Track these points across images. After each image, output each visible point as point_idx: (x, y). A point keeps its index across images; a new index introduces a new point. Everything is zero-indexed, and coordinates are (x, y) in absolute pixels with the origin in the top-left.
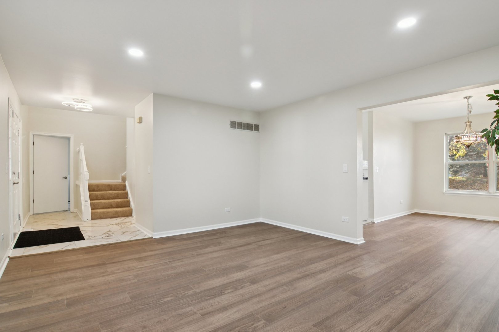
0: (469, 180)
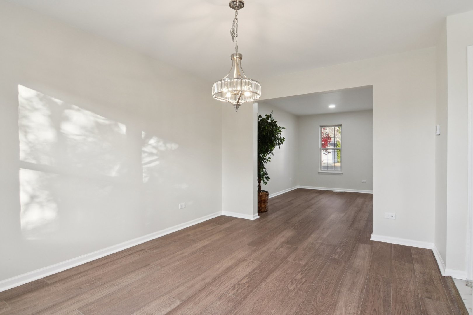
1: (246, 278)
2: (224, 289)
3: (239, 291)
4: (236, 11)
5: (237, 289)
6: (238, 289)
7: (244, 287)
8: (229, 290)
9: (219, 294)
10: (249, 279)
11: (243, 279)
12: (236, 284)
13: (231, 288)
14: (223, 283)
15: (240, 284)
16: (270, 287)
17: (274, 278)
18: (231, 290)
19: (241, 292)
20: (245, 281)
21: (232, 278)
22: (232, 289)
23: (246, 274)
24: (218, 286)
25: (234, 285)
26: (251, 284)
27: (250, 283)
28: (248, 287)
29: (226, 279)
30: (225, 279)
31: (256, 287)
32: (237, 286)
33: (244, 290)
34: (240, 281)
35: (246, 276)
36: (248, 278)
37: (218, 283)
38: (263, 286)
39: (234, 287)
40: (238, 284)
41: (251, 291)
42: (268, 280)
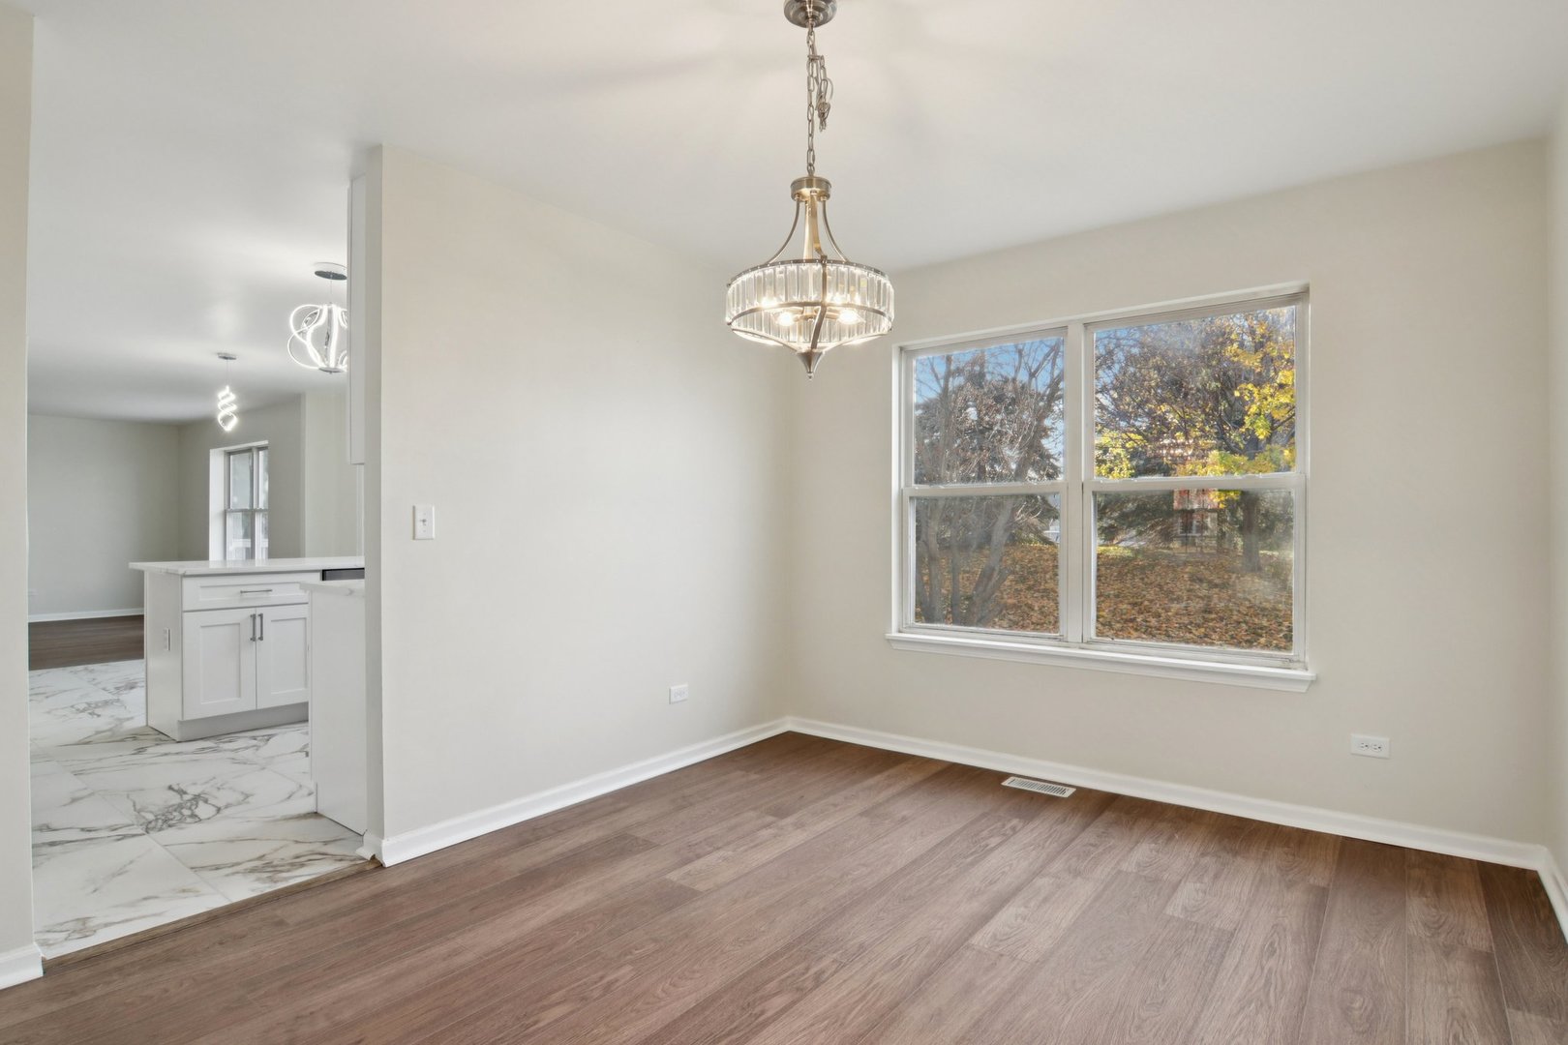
0: (1140, 557)
1: (769, 1014)
2: (851, 977)
3: (801, 967)
4: (811, 33)
5: (807, 975)
6: (804, 974)
7: (783, 980)
8: (835, 972)
9: (866, 960)
10: (757, 1010)
11: (784, 1010)
12: (812, 990)
13: (828, 978)
14: (857, 998)
15: (798, 989)
16: (698, 975)
17: (660, 1011)
18: (829, 972)
19: (797, 964)
20: (779, 1002)
21: (824, 1020)
22: (826, 975)
23: (764, 1033)
24: (873, 988)
25: (817, 987)
26: (756, 990)
27: (758, 995)
28: (771, 979)
29: (849, 1013)
30: (854, 1013)
31: (741, 979)
32: (809, 984)
33: (785, 971)
34: (794, 1003)
35: (764, 1025)
36: (763, 1012)
37: (878, 1000)
38: (717, 980)
39: (818, 980)
40: (802, 992)
41: (763, 964)
42: (690, 1001)
